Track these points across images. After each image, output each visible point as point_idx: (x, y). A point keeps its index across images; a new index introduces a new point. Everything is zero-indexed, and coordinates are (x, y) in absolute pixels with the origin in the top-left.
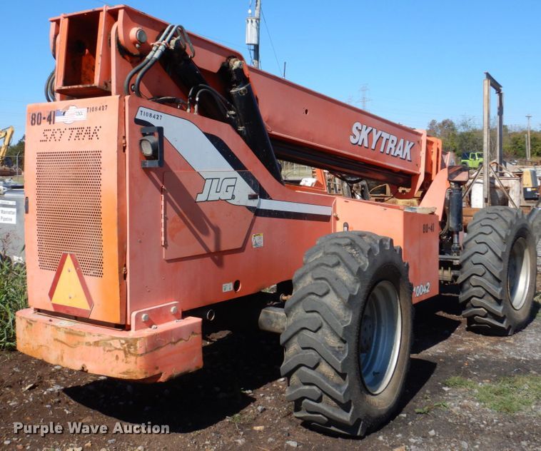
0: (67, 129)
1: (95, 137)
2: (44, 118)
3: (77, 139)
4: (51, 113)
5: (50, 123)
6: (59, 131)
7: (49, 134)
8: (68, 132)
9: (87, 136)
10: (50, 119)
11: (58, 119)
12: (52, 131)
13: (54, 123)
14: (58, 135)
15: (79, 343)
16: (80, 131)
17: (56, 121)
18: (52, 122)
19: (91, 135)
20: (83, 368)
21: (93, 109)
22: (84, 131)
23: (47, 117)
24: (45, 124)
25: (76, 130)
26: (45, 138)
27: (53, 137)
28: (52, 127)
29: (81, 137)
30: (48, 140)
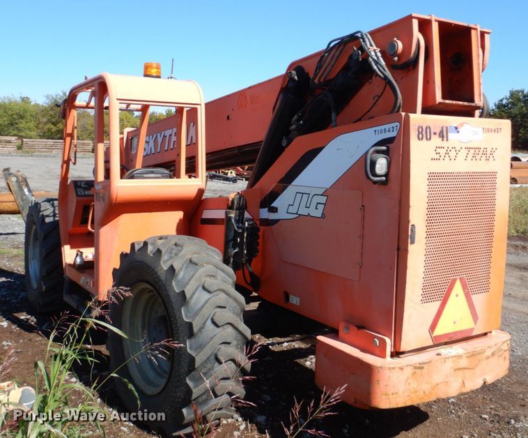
0: (463, 148)
1: (491, 159)
2: (435, 134)
3: (474, 159)
4: (442, 127)
5: (443, 140)
6: (454, 150)
7: (442, 152)
8: (464, 152)
9: (484, 157)
10: (442, 135)
11: (452, 136)
12: (446, 148)
13: (447, 140)
14: (452, 154)
15: (480, 360)
16: (477, 150)
17: (449, 138)
18: (445, 139)
19: (488, 156)
20: (485, 382)
21: (489, 130)
22: (481, 152)
23: (438, 133)
24: (436, 140)
25: (474, 150)
26: (438, 156)
27: (447, 156)
28: (445, 144)
29: (478, 157)
30: (441, 159)
